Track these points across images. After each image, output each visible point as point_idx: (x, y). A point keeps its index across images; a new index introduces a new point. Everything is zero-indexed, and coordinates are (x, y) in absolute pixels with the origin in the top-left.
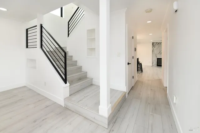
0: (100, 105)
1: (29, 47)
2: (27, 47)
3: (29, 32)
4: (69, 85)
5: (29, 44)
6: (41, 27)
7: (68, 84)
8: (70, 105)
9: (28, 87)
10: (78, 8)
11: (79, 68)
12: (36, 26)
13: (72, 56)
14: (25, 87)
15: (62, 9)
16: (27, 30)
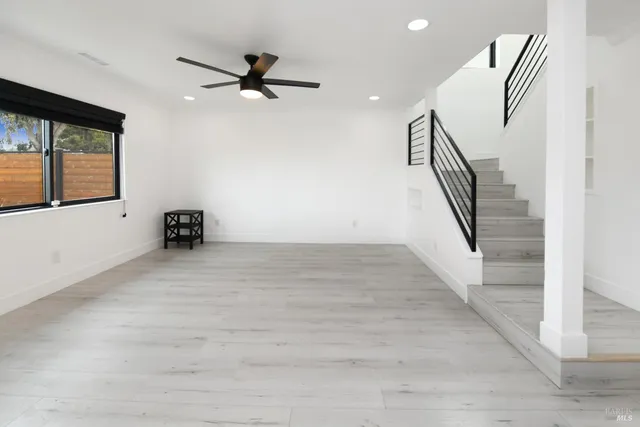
0: (543, 320)
1: (412, 162)
2: (410, 163)
3: (413, 131)
4: (481, 255)
5: (413, 157)
6: (433, 116)
7: (479, 253)
8: (479, 303)
9: (410, 247)
10: (531, 37)
11: (532, 224)
12: (423, 116)
13: (514, 186)
14: (404, 246)
15: (493, 47)
16: (410, 125)
